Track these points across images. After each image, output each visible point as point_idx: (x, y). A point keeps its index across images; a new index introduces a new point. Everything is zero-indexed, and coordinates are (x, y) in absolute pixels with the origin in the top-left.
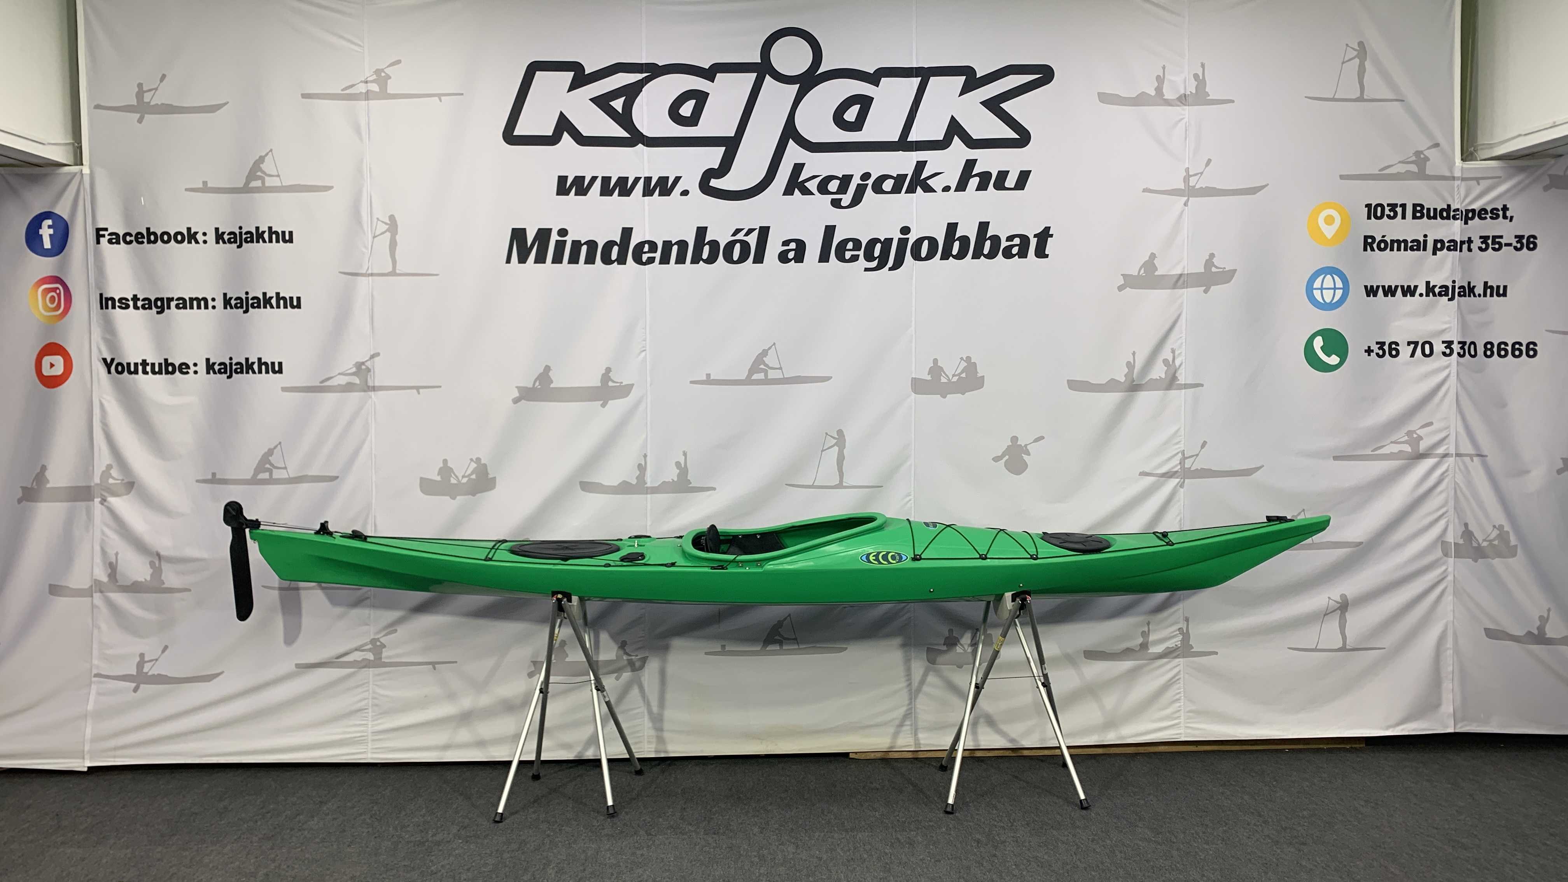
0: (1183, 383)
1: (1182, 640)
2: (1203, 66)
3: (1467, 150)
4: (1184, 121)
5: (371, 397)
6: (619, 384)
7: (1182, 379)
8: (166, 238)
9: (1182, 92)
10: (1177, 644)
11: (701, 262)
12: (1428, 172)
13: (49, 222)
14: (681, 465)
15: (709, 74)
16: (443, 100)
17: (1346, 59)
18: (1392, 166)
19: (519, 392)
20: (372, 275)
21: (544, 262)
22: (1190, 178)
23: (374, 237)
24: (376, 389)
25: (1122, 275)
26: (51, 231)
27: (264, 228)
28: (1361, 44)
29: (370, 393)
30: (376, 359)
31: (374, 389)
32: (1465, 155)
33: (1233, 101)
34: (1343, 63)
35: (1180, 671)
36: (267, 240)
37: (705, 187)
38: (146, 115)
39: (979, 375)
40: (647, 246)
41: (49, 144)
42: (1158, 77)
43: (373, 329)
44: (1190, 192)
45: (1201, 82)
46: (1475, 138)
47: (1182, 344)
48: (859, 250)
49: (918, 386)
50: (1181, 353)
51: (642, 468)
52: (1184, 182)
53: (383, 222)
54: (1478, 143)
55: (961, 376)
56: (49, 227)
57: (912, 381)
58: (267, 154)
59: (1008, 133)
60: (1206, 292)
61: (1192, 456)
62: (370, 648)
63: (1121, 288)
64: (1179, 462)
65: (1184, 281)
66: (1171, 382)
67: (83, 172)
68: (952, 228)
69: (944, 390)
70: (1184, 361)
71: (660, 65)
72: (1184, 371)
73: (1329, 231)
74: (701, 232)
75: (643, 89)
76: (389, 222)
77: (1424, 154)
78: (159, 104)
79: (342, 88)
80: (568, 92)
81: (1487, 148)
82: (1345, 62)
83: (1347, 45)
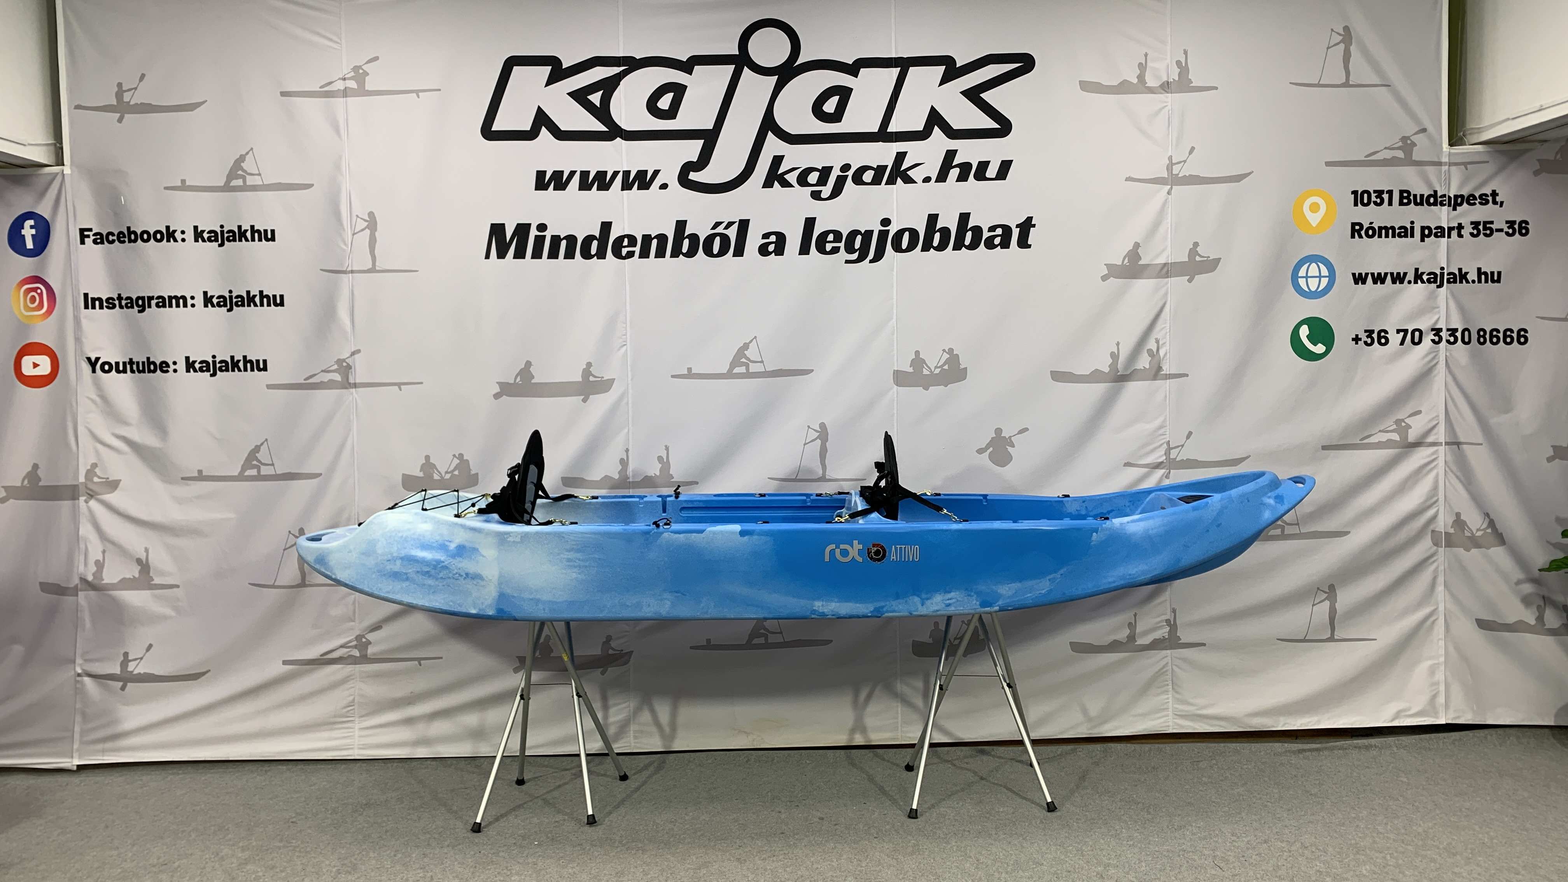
0: (1168, 373)
1: (1170, 632)
2: (1186, 52)
3: (1457, 135)
4: (1166, 109)
5: (352, 394)
6: (600, 379)
7: (1166, 369)
8: (146, 236)
9: (1165, 79)
10: (1164, 635)
11: (681, 255)
12: (1416, 157)
13: (32, 222)
14: (663, 459)
15: (687, 66)
16: (420, 97)
17: (1332, 44)
18: (1378, 152)
19: (500, 388)
20: (352, 272)
21: (524, 258)
22: (1174, 167)
23: (354, 234)
24: (357, 385)
25: (1105, 265)
26: (33, 231)
27: (246, 226)
28: (1346, 29)
29: (351, 390)
30: (356, 356)
31: (355, 386)
32: (1454, 140)
33: (1216, 88)
34: (1328, 48)
35: (1167, 663)
36: (249, 238)
37: (684, 181)
38: (126, 116)
39: (962, 367)
40: (626, 240)
41: (29, 144)
42: (1140, 64)
43: (353, 326)
44: (1173, 180)
45: (1183, 69)
46: (1464, 124)
47: (1167, 333)
48: (841, 242)
49: (900, 378)
50: (1164, 343)
51: (624, 463)
52: (1167, 169)
53: (362, 219)
54: (1468, 127)
55: (944, 367)
56: (32, 227)
57: (894, 373)
58: (247, 153)
59: (989, 123)
60: (1190, 281)
61: (1178, 447)
62: (356, 645)
63: (1104, 278)
64: (1163, 453)
65: (1168, 271)
66: (1156, 373)
67: (64, 173)
68: (933, 219)
69: (927, 382)
70: (1168, 351)
71: (638, 58)
72: (1168, 361)
73: (1314, 219)
74: (681, 225)
75: (621, 83)
76: (368, 219)
77: (1411, 140)
78: (139, 103)
79: (320, 86)
80: (547, 85)
81: (1476, 133)
82: (1331, 47)
83: (1332, 30)
